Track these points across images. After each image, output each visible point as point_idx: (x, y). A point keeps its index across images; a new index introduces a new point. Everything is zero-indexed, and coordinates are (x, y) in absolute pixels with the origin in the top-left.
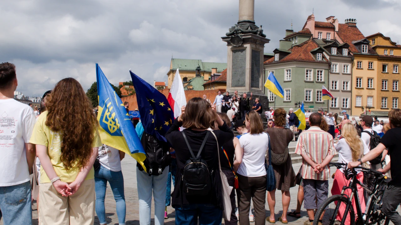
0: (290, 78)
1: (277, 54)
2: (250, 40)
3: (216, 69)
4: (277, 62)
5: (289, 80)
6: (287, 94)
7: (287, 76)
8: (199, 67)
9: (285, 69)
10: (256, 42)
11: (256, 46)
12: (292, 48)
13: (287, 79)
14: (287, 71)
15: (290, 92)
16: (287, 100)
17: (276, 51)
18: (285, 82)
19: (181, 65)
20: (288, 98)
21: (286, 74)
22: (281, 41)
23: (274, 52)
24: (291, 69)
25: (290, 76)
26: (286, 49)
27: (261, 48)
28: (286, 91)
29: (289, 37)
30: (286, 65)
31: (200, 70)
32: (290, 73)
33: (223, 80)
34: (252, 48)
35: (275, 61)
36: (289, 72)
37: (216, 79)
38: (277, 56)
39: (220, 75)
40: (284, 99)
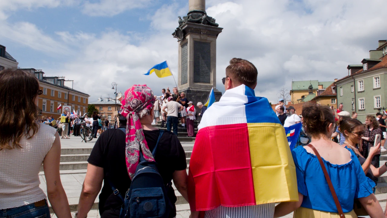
0: (379, 86)
1: (365, 64)
2: (190, 30)
3: (322, 85)
4: (366, 72)
5: (378, 87)
6: (377, 101)
7: (376, 84)
8: (311, 86)
9: (374, 77)
10: (201, 32)
11: (200, 37)
12: (384, 56)
13: (376, 86)
14: (376, 78)
15: (380, 99)
16: (378, 107)
17: (364, 61)
18: (374, 89)
19: (300, 86)
20: (378, 104)
21: (375, 82)
22: (371, 52)
23: (362, 62)
24: (379, 76)
25: (379, 83)
26: (377, 58)
27: (209, 39)
28: (376, 99)
29: (382, 47)
30: (374, 73)
31: (312, 88)
32: (379, 81)
33: (326, 94)
34: (193, 39)
35: (363, 71)
36: (377, 80)
37: (321, 94)
38: (365, 66)
39: (324, 91)
40: (374, 107)
